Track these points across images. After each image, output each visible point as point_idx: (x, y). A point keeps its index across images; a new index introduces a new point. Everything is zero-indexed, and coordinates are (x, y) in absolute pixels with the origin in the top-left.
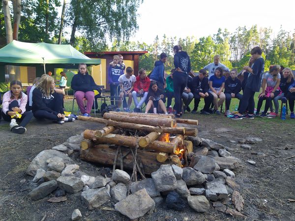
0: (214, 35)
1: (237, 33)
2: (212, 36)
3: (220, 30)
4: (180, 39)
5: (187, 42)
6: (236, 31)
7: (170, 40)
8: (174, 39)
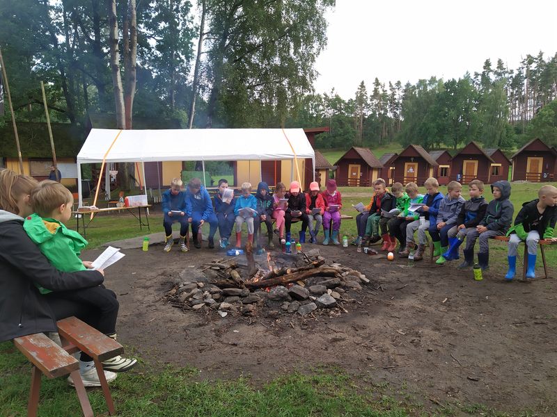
0: (477, 74)
1: (525, 69)
2: (472, 77)
3: (488, 64)
4: (408, 85)
5: (420, 92)
6: (521, 65)
7: (387, 88)
8: (394, 86)
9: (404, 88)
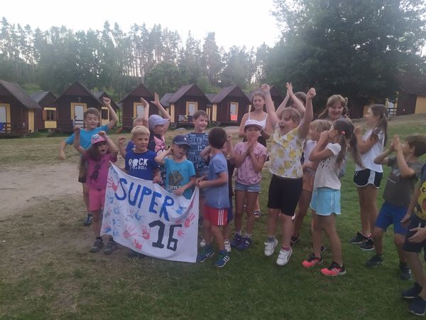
9: (35, 33)
